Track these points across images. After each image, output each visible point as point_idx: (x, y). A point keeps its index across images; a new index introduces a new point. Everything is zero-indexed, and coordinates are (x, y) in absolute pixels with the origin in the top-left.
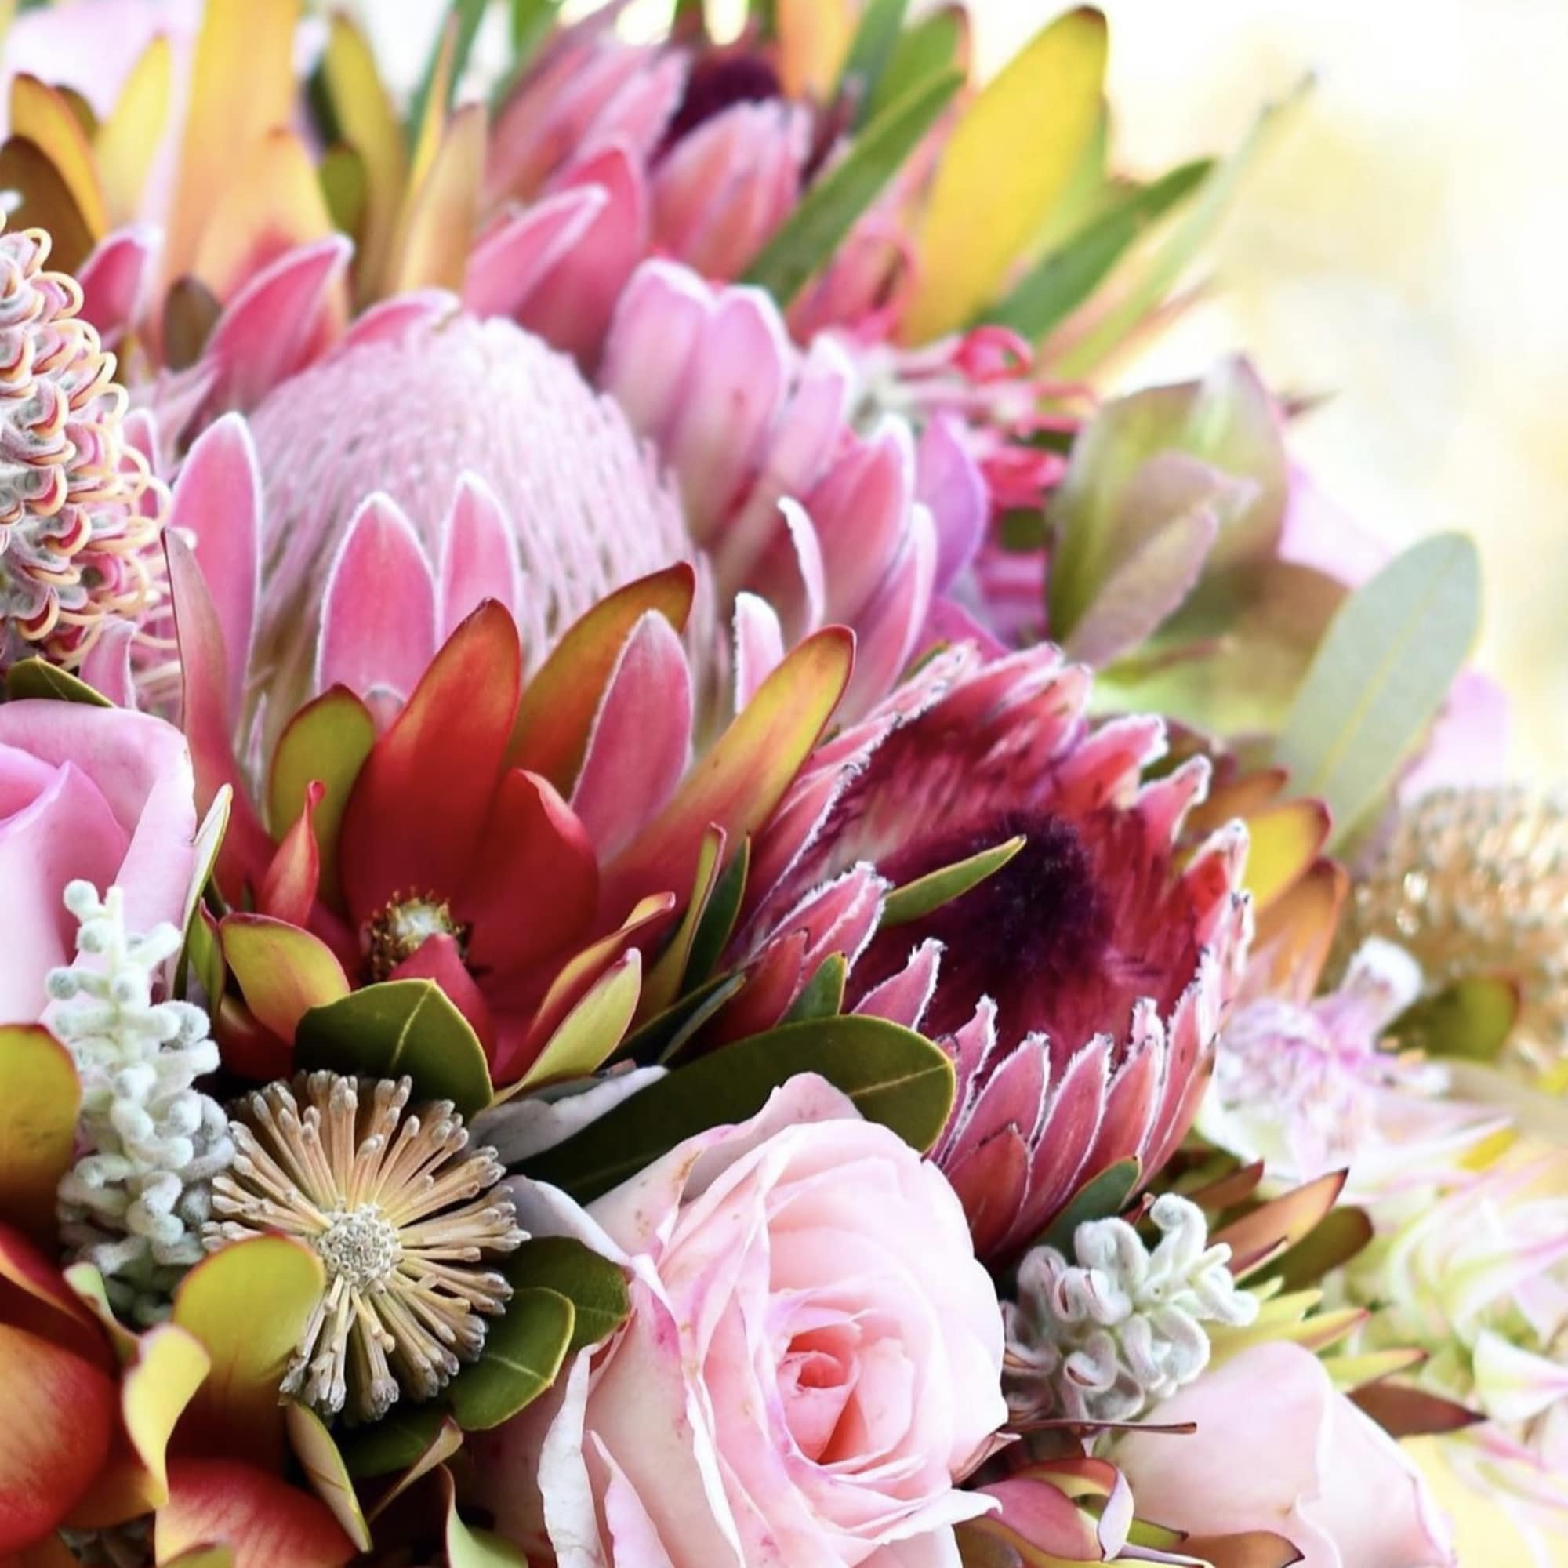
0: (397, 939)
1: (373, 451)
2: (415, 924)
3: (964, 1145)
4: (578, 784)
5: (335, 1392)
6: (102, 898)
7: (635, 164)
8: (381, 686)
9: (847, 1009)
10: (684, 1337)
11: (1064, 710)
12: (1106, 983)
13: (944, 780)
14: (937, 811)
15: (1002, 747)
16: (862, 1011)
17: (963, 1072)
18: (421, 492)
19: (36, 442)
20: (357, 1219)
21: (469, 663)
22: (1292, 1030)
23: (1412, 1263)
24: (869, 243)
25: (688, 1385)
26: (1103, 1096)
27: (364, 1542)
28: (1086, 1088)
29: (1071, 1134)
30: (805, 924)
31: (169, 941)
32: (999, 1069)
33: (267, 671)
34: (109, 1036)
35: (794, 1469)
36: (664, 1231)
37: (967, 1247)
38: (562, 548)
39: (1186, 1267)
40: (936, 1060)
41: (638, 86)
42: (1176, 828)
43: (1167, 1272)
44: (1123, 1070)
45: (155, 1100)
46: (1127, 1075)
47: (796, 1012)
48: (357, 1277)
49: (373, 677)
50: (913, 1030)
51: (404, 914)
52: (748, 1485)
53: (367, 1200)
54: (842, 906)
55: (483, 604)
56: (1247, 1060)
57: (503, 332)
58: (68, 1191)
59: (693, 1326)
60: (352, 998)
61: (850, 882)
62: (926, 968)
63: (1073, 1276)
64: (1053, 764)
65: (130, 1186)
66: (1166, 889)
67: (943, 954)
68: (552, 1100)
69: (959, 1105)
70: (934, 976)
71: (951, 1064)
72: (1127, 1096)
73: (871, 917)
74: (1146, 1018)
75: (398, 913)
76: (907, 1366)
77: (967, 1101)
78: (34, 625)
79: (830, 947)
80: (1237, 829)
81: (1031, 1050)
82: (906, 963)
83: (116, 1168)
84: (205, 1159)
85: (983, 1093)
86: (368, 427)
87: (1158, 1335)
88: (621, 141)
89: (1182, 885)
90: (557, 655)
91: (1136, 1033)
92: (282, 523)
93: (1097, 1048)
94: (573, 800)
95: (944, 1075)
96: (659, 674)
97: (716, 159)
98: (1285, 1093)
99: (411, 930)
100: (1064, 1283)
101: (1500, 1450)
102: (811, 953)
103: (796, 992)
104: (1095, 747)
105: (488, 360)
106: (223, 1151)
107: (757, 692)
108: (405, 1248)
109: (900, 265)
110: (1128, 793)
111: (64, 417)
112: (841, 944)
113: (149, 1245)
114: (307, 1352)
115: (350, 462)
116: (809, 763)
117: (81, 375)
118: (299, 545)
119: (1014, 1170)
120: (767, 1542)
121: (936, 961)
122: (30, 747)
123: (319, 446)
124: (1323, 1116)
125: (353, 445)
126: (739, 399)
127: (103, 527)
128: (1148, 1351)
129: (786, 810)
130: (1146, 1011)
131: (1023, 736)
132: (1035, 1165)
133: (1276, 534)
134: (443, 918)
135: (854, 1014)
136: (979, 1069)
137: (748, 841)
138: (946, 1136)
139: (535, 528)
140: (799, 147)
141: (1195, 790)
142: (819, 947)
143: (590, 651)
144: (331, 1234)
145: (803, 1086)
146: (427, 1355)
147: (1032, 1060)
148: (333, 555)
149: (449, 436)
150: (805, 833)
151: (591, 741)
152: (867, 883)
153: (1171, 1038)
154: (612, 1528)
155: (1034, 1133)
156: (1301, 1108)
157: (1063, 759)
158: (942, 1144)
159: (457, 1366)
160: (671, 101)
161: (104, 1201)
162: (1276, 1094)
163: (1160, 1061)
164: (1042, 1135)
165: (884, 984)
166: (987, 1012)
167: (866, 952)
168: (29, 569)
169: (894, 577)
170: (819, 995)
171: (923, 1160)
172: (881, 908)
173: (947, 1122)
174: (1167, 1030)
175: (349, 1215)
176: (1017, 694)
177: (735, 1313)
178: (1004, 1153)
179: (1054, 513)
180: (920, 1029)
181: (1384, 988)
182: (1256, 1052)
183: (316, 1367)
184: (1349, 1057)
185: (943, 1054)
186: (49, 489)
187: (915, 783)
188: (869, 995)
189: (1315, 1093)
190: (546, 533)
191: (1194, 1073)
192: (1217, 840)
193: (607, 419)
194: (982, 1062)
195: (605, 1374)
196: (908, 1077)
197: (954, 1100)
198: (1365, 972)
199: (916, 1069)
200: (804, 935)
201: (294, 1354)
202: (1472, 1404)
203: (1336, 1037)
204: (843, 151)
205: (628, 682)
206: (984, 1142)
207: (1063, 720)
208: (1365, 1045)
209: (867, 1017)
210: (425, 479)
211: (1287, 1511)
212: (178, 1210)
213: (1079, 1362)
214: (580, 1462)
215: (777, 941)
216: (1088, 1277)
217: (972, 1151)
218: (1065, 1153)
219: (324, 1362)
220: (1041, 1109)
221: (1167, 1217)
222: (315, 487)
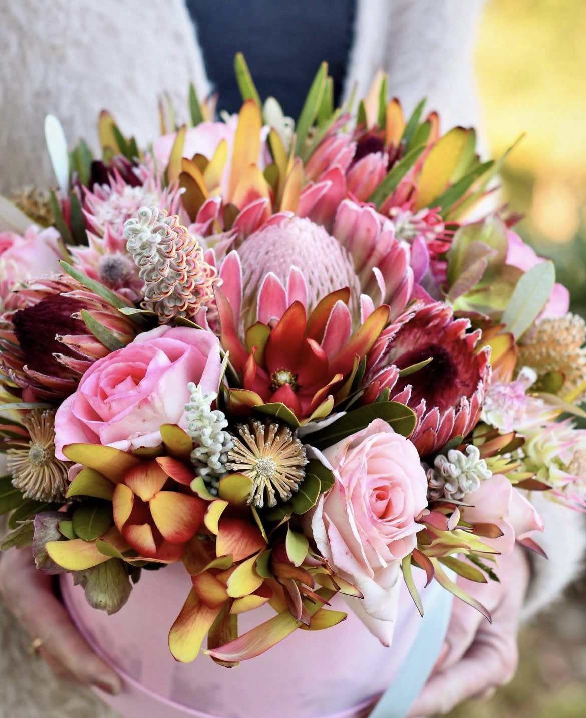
0: (278, 381)
1: (272, 255)
2: (282, 377)
3: (419, 433)
4: (323, 342)
5: (261, 503)
6: (197, 386)
7: (343, 172)
8: (273, 318)
9: (390, 400)
10: (346, 490)
11: (446, 315)
12: (456, 387)
13: (417, 333)
14: (415, 341)
15: (431, 324)
16: (394, 400)
17: (418, 416)
18: (284, 266)
19: (178, 266)
20: (265, 461)
21: (292, 315)
22: (504, 392)
23: (535, 445)
24: (405, 184)
25: (347, 503)
26: (454, 420)
27: (268, 543)
28: (449, 418)
29: (446, 429)
30: (379, 379)
31: (214, 396)
32: (427, 415)
33: (248, 309)
34: (200, 419)
35: (374, 522)
36: (341, 463)
37: (418, 459)
38: (320, 278)
39: (474, 463)
40: (412, 413)
41: (344, 150)
42: (475, 345)
43: (469, 464)
44: (458, 414)
45: (213, 434)
46: (460, 414)
47: (378, 399)
48: (266, 475)
49: (271, 315)
50: (406, 405)
51: (280, 374)
52: (362, 527)
53: (267, 456)
54: (389, 374)
55: (295, 302)
56: (493, 399)
57: (306, 223)
58: (192, 455)
59: (349, 487)
60: (264, 405)
61: (391, 369)
62: (408, 391)
63: (447, 465)
64: (444, 328)
65: (209, 454)
66: (473, 359)
67: (412, 388)
68: (317, 422)
69: (417, 424)
70: (410, 393)
71: (415, 414)
72: (460, 419)
73: (395, 378)
74: (464, 401)
75: (278, 374)
76: (402, 494)
77: (419, 423)
78: (182, 307)
79: (386, 385)
80: (488, 348)
81: (434, 411)
82: (403, 390)
83: (204, 450)
84: (225, 448)
85: (423, 421)
86: (271, 248)
87: (468, 479)
88: (339, 166)
89: (476, 358)
90: (319, 305)
91: (462, 404)
92: (251, 272)
93: (451, 410)
94: (322, 345)
95: (414, 417)
96: (342, 316)
97: (364, 167)
98: (502, 407)
99: (282, 378)
100: (444, 467)
101: (556, 494)
102: (381, 386)
103: (378, 395)
104: (454, 324)
105: (300, 230)
106: (230, 445)
107: (366, 320)
108: (278, 466)
109: (413, 190)
110: (463, 335)
111: (185, 259)
112: (389, 384)
113: (213, 469)
114: (253, 495)
115: (267, 257)
116: (382, 334)
117: (190, 247)
118: (255, 278)
119: (432, 438)
120: (368, 541)
121: (411, 390)
122: (181, 340)
123: (259, 253)
124: (512, 413)
125: (267, 253)
126: (368, 231)
127: (199, 281)
128: (465, 484)
129: (375, 348)
130: (464, 399)
131: (436, 322)
132: (437, 436)
133: (505, 258)
134: (290, 375)
135: (392, 401)
136: (422, 416)
137: (366, 356)
138: (415, 431)
139: (313, 273)
140: (386, 163)
141: (478, 336)
142: (383, 385)
143: (325, 306)
144: (259, 465)
145: (377, 422)
146: (284, 494)
147: (435, 413)
148: (262, 281)
149: (291, 251)
150: (379, 354)
151: (325, 332)
152: (395, 370)
153: (471, 404)
154: (330, 538)
155: (436, 429)
156: (507, 411)
157: (447, 327)
158: (414, 433)
159: (291, 495)
160: (353, 154)
161: (202, 458)
162: (500, 408)
163: (468, 410)
164: (439, 429)
165: (398, 394)
166: (423, 402)
167: (395, 386)
168: (180, 295)
169: (405, 281)
170: (383, 397)
171: (406, 439)
172: (398, 376)
173: (415, 427)
174: (470, 402)
175: (263, 460)
176: (434, 312)
177: (358, 485)
178: (429, 434)
179: (448, 256)
180: (407, 405)
181: (527, 379)
182: (495, 397)
183: (256, 497)
184: (518, 397)
185: (414, 412)
186: (183, 277)
187: (410, 334)
188: (395, 397)
189: (510, 407)
190: (316, 275)
191: (477, 410)
192: (484, 349)
193: (332, 243)
194: (423, 414)
195: (328, 498)
196: (405, 417)
197: (416, 423)
198: (523, 375)
199: (407, 415)
200: (379, 382)
201: (249, 494)
202: (548, 483)
203: (515, 392)
204: (397, 163)
205: (334, 319)
206: (424, 432)
207: (446, 317)
208: (523, 393)
209: (395, 401)
210: (285, 262)
211: (501, 518)
212: (219, 460)
213: (448, 486)
214: (322, 521)
215: (373, 382)
216: (450, 466)
217: (421, 434)
218: (445, 433)
219: (258, 496)
220: (438, 424)
221: (470, 451)
222: (258, 263)
